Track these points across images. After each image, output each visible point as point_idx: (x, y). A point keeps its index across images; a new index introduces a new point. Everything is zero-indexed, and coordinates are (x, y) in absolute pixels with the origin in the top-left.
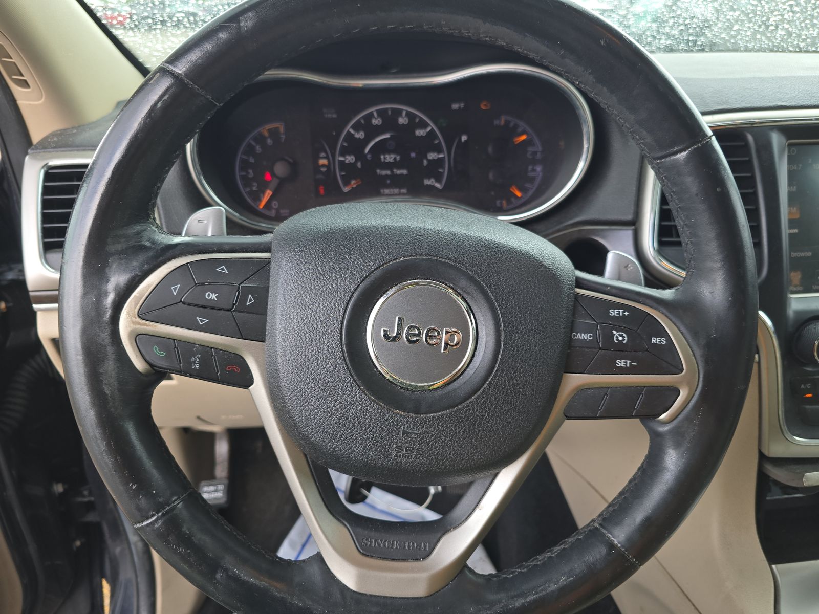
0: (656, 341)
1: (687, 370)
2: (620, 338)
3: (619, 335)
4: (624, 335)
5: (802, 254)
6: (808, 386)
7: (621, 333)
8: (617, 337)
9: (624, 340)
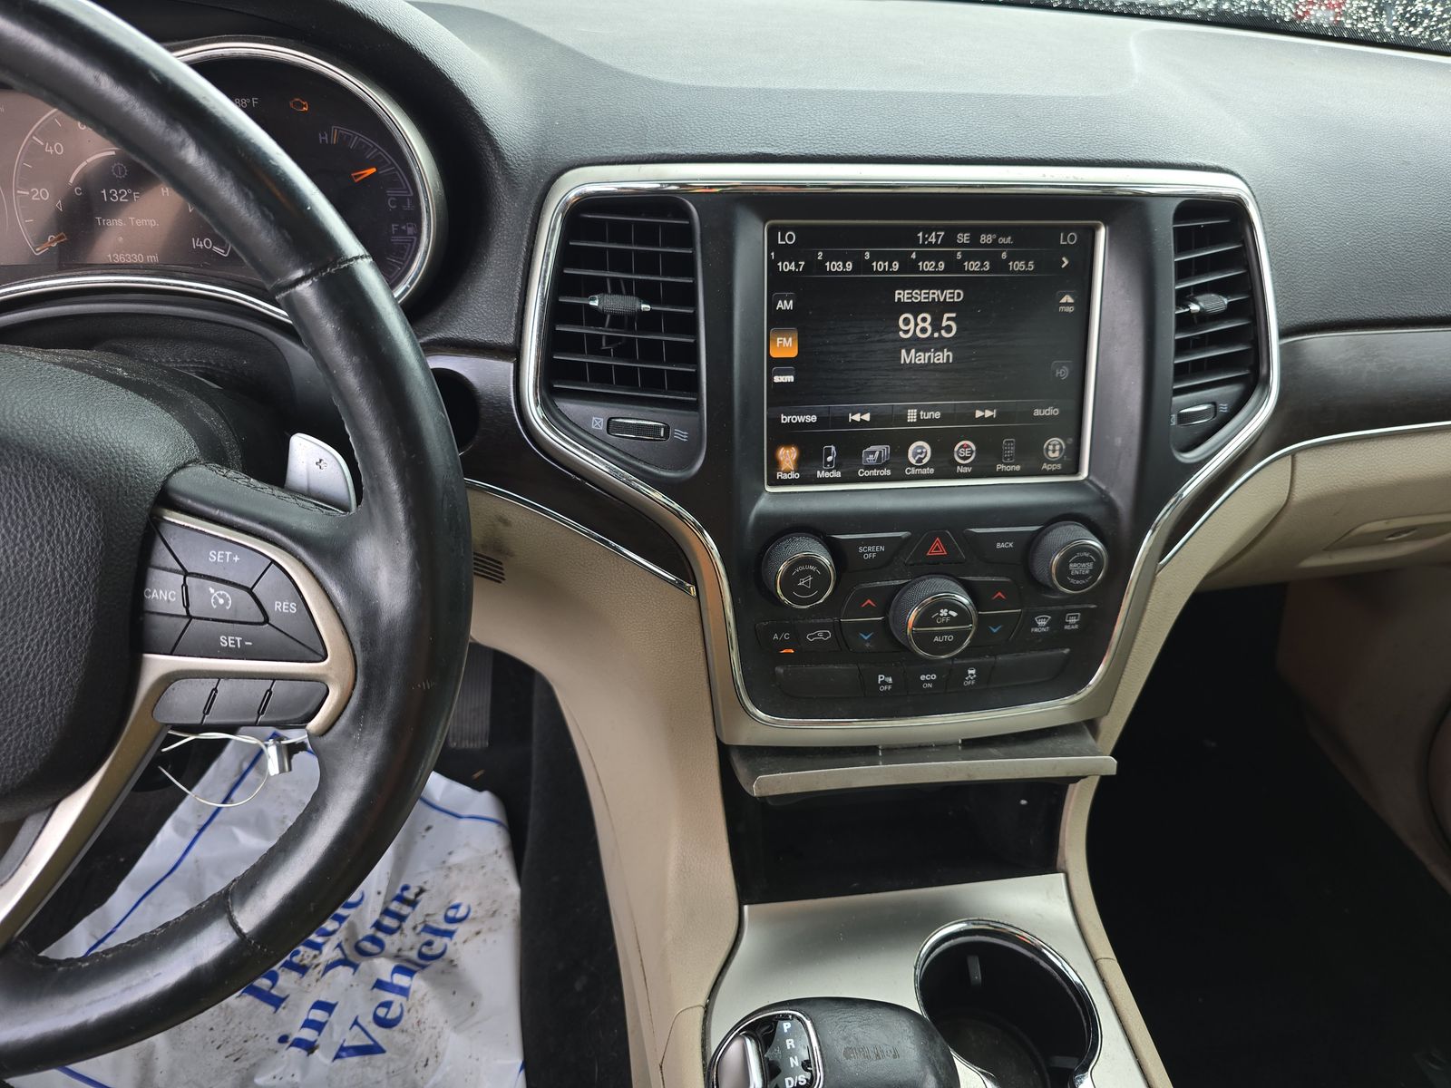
0: (282, 608)
1: (332, 656)
2: (221, 601)
3: (219, 595)
4: (228, 595)
5: (801, 419)
6: (786, 636)
7: (221, 592)
8: (215, 598)
9: (226, 602)
